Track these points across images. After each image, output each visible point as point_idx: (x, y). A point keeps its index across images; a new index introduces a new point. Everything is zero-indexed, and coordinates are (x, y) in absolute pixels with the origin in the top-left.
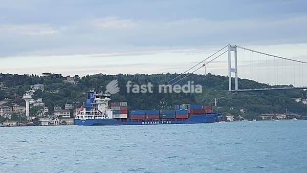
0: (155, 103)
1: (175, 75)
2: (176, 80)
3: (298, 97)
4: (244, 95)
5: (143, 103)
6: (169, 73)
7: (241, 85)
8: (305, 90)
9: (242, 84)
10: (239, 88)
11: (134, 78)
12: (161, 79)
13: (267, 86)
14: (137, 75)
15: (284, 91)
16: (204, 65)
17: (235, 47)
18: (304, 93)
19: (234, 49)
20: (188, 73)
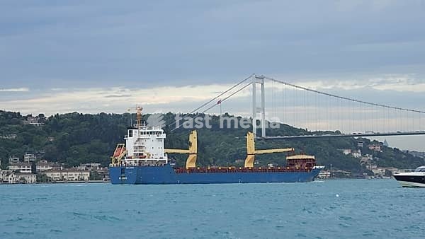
3: (347, 148)
6: (170, 113)
7: (270, 131)
8: (356, 138)
10: (267, 135)
11: (122, 118)
13: (305, 132)
14: (126, 115)
15: (328, 139)
16: (219, 102)
17: (262, 78)
18: (355, 142)
19: (261, 81)
20: (197, 113)
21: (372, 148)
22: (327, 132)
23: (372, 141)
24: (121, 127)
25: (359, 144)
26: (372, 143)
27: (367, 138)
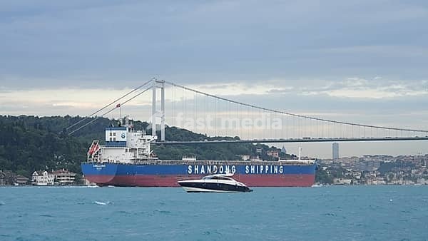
0: (47, 158)
1: (78, 118)
2: (79, 125)
3: (246, 154)
4: (172, 149)
5: (30, 156)
6: (68, 116)
7: (169, 136)
8: (255, 144)
9: (171, 135)
10: (166, 139)
11: (18, 121)
12: (57, 123)
13: (204, 137)
14: (23, 117)
15: (227, 144)
16: (118, 106)
17: (162, 82)
18: (254, 148)
19: (160, 85)
20: (96, 117)
21: (270, 154)
22: (225, 138)
23: (270, 147)
24: (17, 130)
25: (258, 151)
26: (270, 150)
27: (266, 144)
